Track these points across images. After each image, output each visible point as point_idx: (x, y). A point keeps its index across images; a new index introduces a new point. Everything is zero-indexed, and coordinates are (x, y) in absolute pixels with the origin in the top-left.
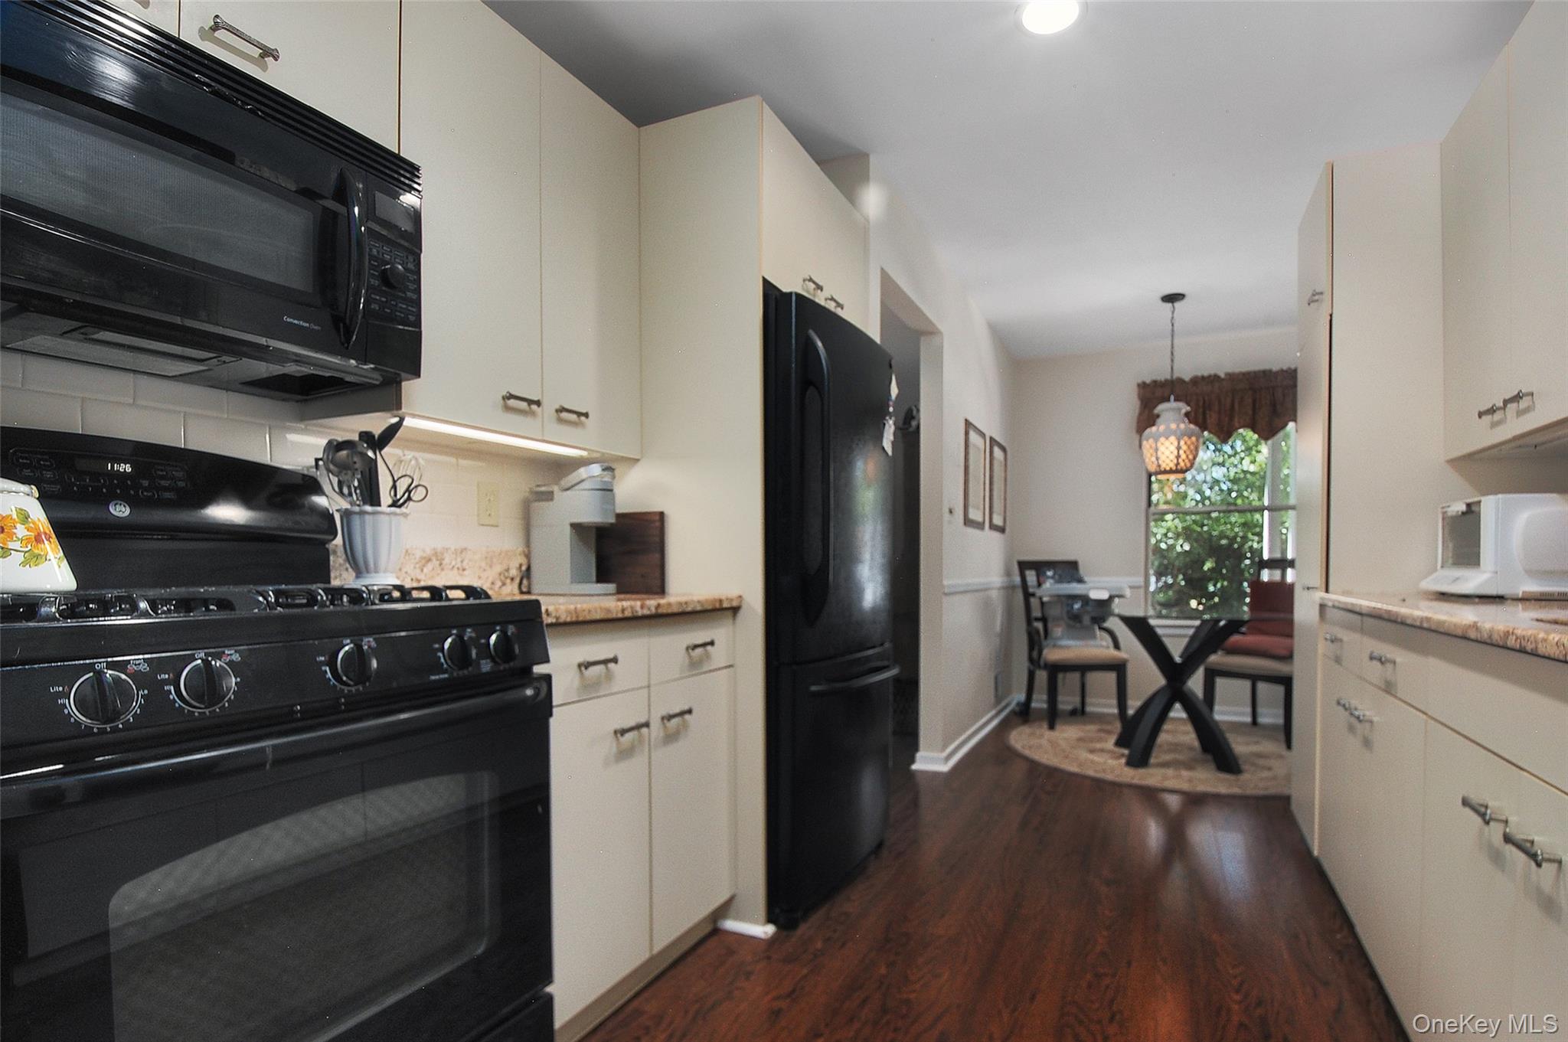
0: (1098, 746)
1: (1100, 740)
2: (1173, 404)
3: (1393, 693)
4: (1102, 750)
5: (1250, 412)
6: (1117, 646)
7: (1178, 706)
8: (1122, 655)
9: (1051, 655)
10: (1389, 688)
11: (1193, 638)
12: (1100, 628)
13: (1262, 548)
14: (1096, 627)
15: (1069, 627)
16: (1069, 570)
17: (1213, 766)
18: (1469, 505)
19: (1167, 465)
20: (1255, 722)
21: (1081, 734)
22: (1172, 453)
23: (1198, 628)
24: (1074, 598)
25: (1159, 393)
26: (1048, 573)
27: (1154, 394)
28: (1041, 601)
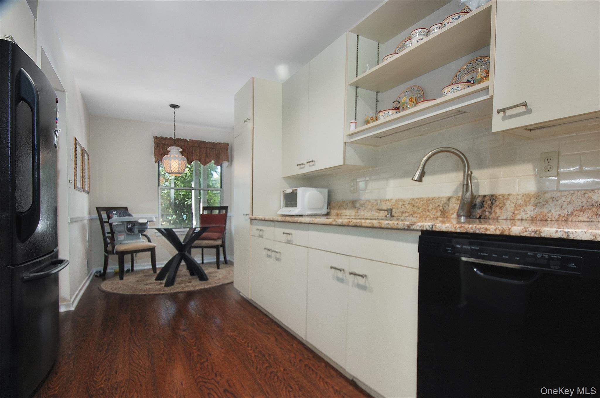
0: (148, 282)
1: (147, 280)
2: (175, 147)
3: (291, 243)
4: (151, 283)
5: (199, 155)
6: (149, 241)
7: (183, 261)
8: (152, 244)
9: (120, 248)
10: (289, 242)
11: (187, 235)
12: (142, 235)
13: (192, 203)
14: (140, 234)
15: (127, 234)
16: (124, 211)
17: (198, 279)
18: (293, 190)
19: (175, 170)
20: (203, 263)
21: (137, 279)
22: (176, 166)
23: (189, 231)
24: (129, 223)
25: (163, 142)
26: (114, 212)
27: (161, 142)
28: (111, 225)
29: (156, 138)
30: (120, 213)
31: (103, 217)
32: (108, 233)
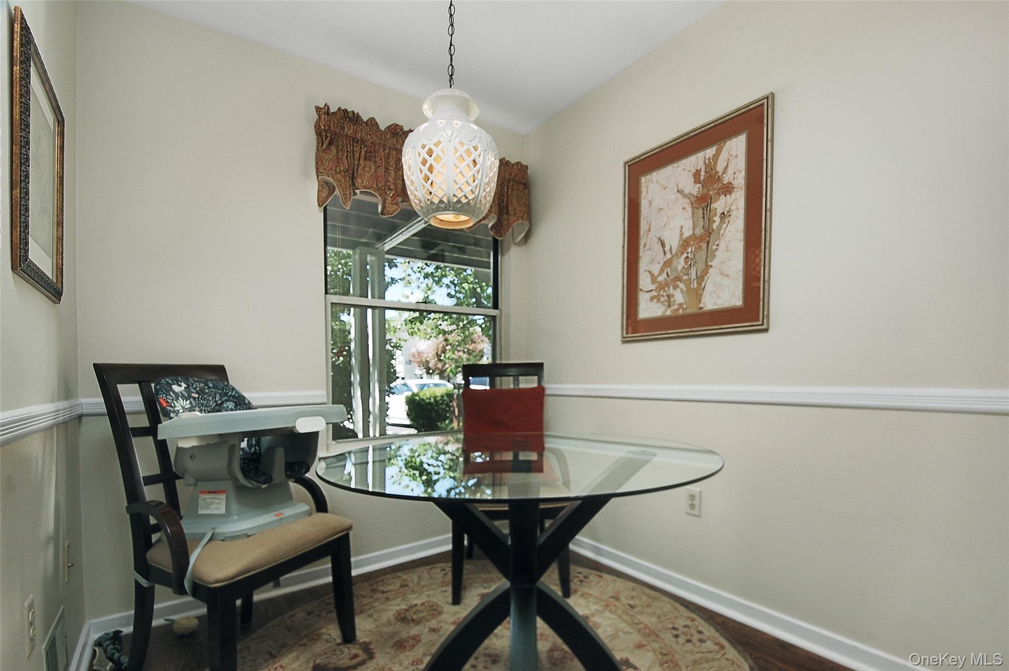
6: (320, 505)
8: (337, 519)
15: (242, 488)
16: (214, 381)
25: (349, 130)
26: (175, 388)
27: (343, 128)
28: (162, 447)
29: (323, 112)
30: (201, 392)
31: (127, 408)
32: (150, 480)
